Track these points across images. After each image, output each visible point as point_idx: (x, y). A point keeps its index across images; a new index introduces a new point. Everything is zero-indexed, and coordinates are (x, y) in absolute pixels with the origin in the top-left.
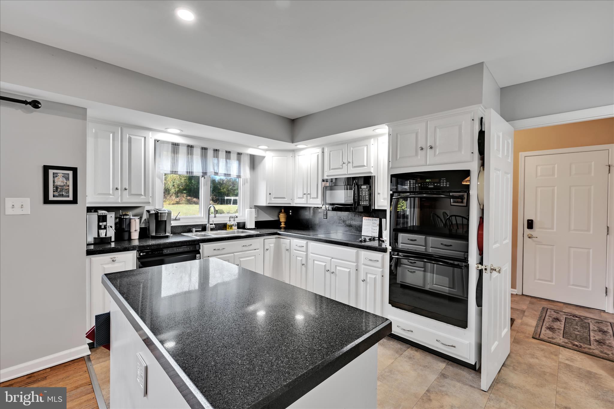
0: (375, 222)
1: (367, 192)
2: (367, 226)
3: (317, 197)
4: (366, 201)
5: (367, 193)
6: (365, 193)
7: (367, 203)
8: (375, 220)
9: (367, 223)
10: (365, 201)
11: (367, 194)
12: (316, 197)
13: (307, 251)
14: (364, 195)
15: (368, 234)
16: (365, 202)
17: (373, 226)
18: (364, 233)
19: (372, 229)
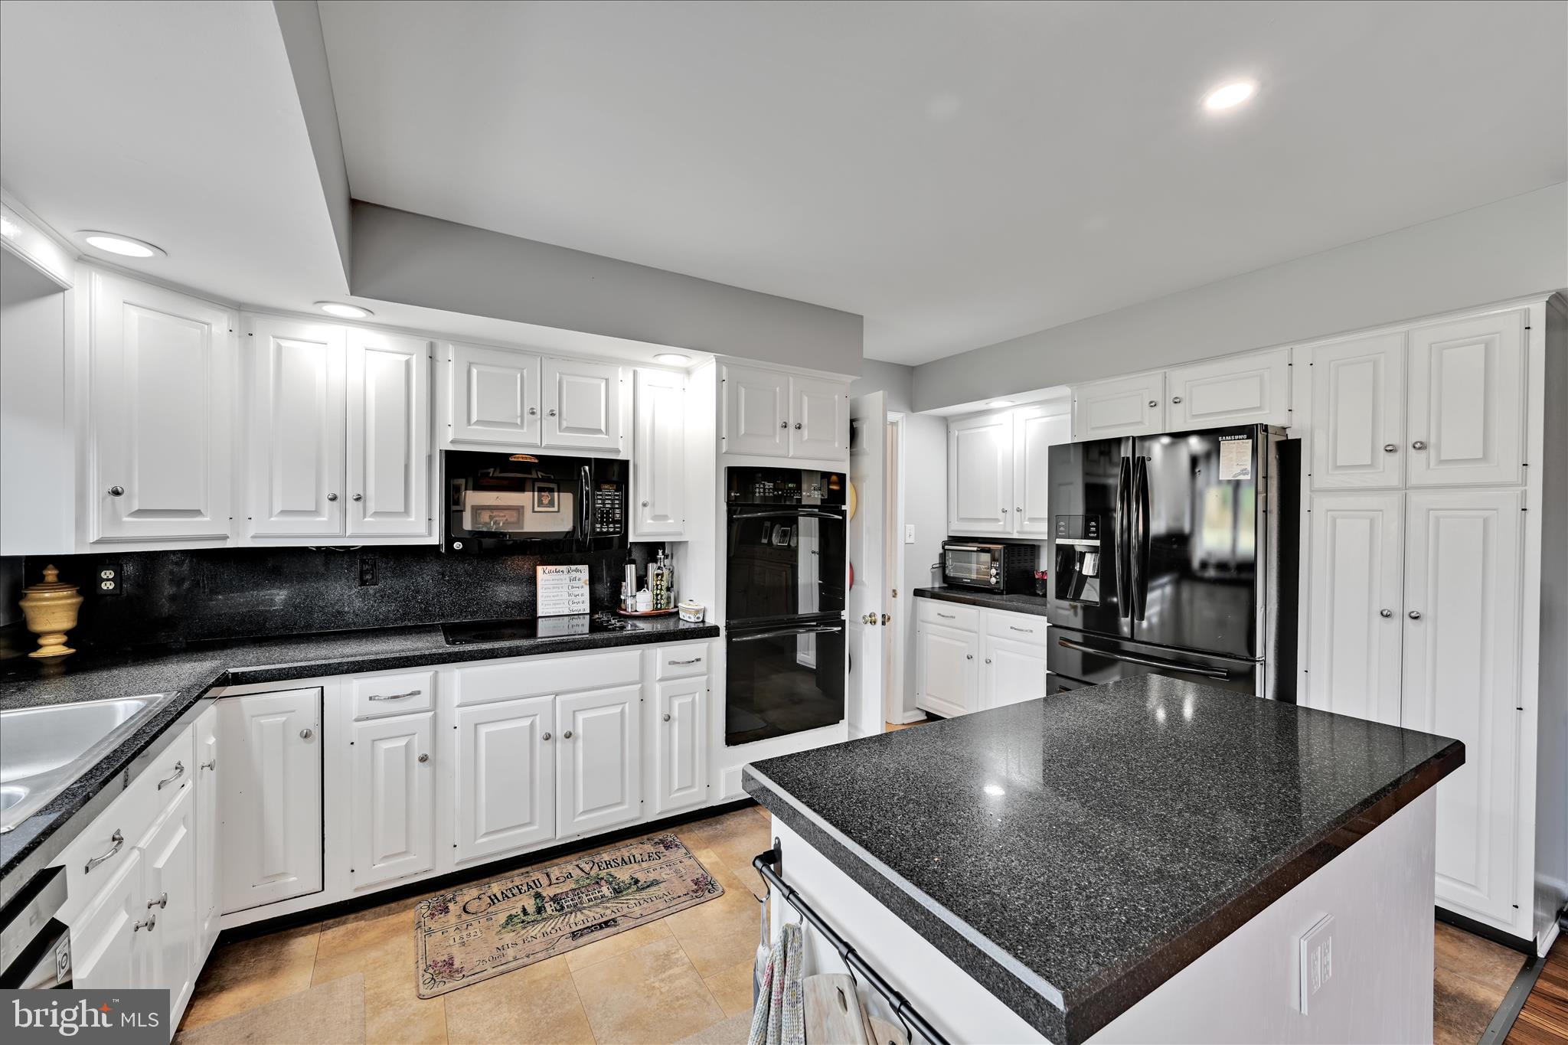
0: (578, 575)
1: (617, 500)
2: (554, 588)
3: (407, 511)
4: (615, 522)
5: (617, 502)
6: (613, 504)
7: (617, 528)
8: (577, 571)
9: (551, 582)
10: (611, 523)
11: (617, 506)
12: (403, 510)
13: (434, 705)
14: (610, 508)
15: (557, 610)
16: (611, 525)
17: (573, 587)
18: (546, 611)
19: (570, 595)
